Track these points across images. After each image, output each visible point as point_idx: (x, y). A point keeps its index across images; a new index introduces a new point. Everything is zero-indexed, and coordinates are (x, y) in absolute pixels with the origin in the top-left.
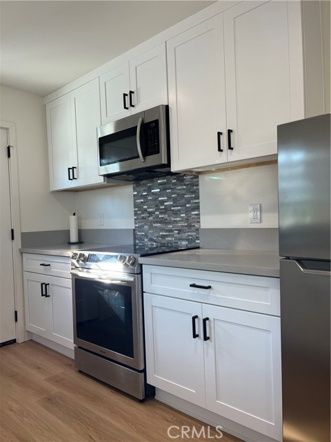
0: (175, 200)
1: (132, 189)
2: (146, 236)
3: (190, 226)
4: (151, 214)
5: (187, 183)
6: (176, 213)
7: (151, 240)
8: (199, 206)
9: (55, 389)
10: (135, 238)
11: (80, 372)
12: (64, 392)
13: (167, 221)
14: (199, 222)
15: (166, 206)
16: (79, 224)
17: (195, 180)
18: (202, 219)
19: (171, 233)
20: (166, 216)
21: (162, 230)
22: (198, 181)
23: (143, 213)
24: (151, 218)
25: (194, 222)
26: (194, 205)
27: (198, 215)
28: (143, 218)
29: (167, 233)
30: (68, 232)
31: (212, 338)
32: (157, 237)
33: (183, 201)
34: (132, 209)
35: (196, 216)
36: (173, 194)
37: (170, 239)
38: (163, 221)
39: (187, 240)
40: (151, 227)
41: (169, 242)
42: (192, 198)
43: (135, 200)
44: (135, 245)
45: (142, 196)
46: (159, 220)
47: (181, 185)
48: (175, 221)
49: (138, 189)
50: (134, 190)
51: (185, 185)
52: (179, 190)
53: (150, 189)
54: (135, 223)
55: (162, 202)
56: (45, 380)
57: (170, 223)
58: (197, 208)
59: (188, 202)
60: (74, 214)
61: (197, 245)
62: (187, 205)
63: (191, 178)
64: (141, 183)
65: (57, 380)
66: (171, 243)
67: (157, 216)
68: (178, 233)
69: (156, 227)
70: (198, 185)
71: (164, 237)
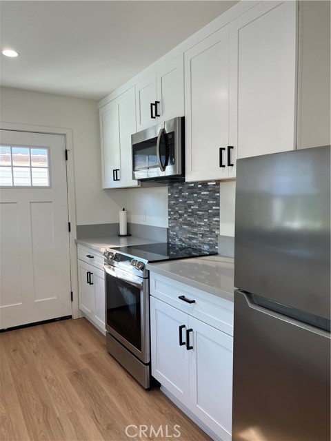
0: (200, 204)
1: (167, 190)
2: (177, 235)
3: (211, 232)
4: (181, 215)
5: (210, 189)
6: (201, 218)
7: (180, 240)
8: (219, 213)
9: (84, 365)
10: (168, 237)
11: (110, 354)
12: (91, 369)
13: (193, 224)
14: (218, 229)
15: (192, 209)
16: (128, 218)
17: (217, 187)
18: (222, 225)
19: (196, 237)
20: (192, 219)
21: (189, 232)
22: (219, 189)
23: (175, 214)
24: (181, 220)
25: (214, 229)
26: (215, 211)
27: (218, 221)
28: (175, 219)
29: (193, 236)
30: (118, 225)
31: (195, 348)
32: (186, 238)
33: (206, 206)
34: (167, 210)
35: (216, 223)
36: (199, 198)
37: (195, 242)
38: (190, 224)
39: (209, 245)
40: (181, 228)
41: (194, 244)
42: (214, 205)
43: (169, 201)
44: (168, 243)
45: (174, 197)
46: (186, 222)
47: (205, 191)
48: (199, 225)
49: (172, 191)
50: (169, 192)
51: (208, 191)
52: (204, 195)
53: (181, 191)
54: (169, 223)
55: (190, 206)
56: (81, 356)
57: (196, 226)
58: (218, 215)
59: (211, 208)
60: (124, 210)
61: (216, 251)
62: (210, 211)
63: (214, 185)
64: (175, 185)
65: (89, 358)
66: (196, 246)
67: (186, 219)
68: (202, 237)
69: (185, 229)
70: (219, 192)
71: (190, 239)
